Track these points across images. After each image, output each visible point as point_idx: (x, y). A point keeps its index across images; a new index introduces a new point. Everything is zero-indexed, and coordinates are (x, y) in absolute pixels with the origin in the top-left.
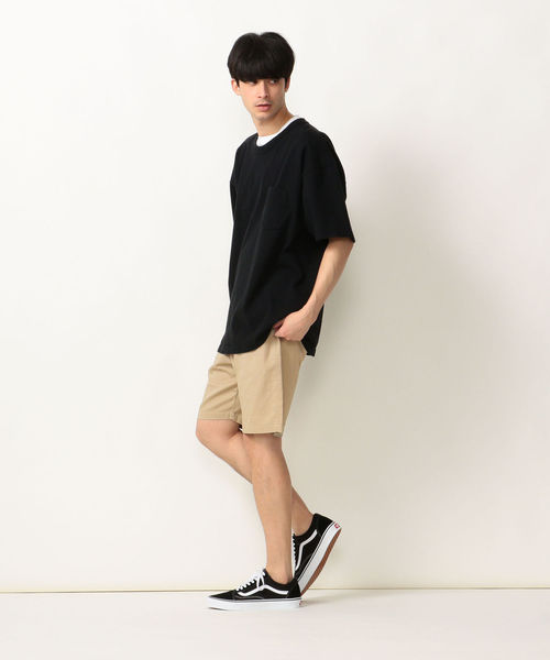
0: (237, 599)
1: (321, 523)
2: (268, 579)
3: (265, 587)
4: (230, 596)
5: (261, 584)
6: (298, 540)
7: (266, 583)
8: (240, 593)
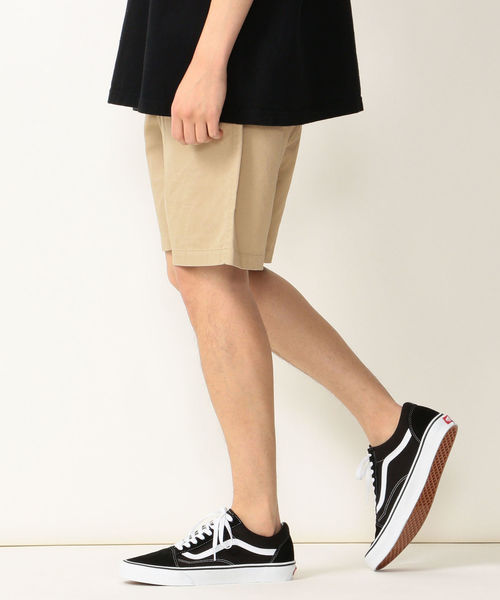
0: (182, 565)
1: (417, 418)
2: (238, 528)
3: (234, 542)
4: (167, 558)
5: (226, 537)
6: (377, 454)
7: (236, 536)
8: (187, 555)
